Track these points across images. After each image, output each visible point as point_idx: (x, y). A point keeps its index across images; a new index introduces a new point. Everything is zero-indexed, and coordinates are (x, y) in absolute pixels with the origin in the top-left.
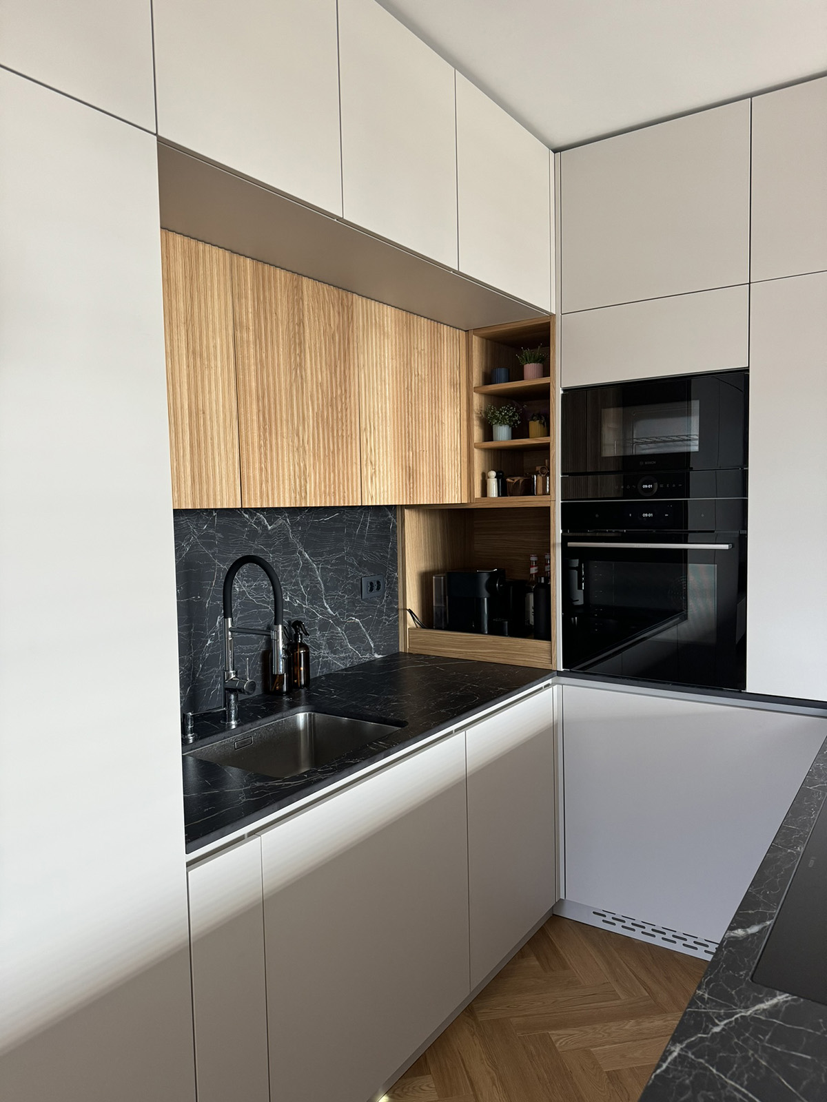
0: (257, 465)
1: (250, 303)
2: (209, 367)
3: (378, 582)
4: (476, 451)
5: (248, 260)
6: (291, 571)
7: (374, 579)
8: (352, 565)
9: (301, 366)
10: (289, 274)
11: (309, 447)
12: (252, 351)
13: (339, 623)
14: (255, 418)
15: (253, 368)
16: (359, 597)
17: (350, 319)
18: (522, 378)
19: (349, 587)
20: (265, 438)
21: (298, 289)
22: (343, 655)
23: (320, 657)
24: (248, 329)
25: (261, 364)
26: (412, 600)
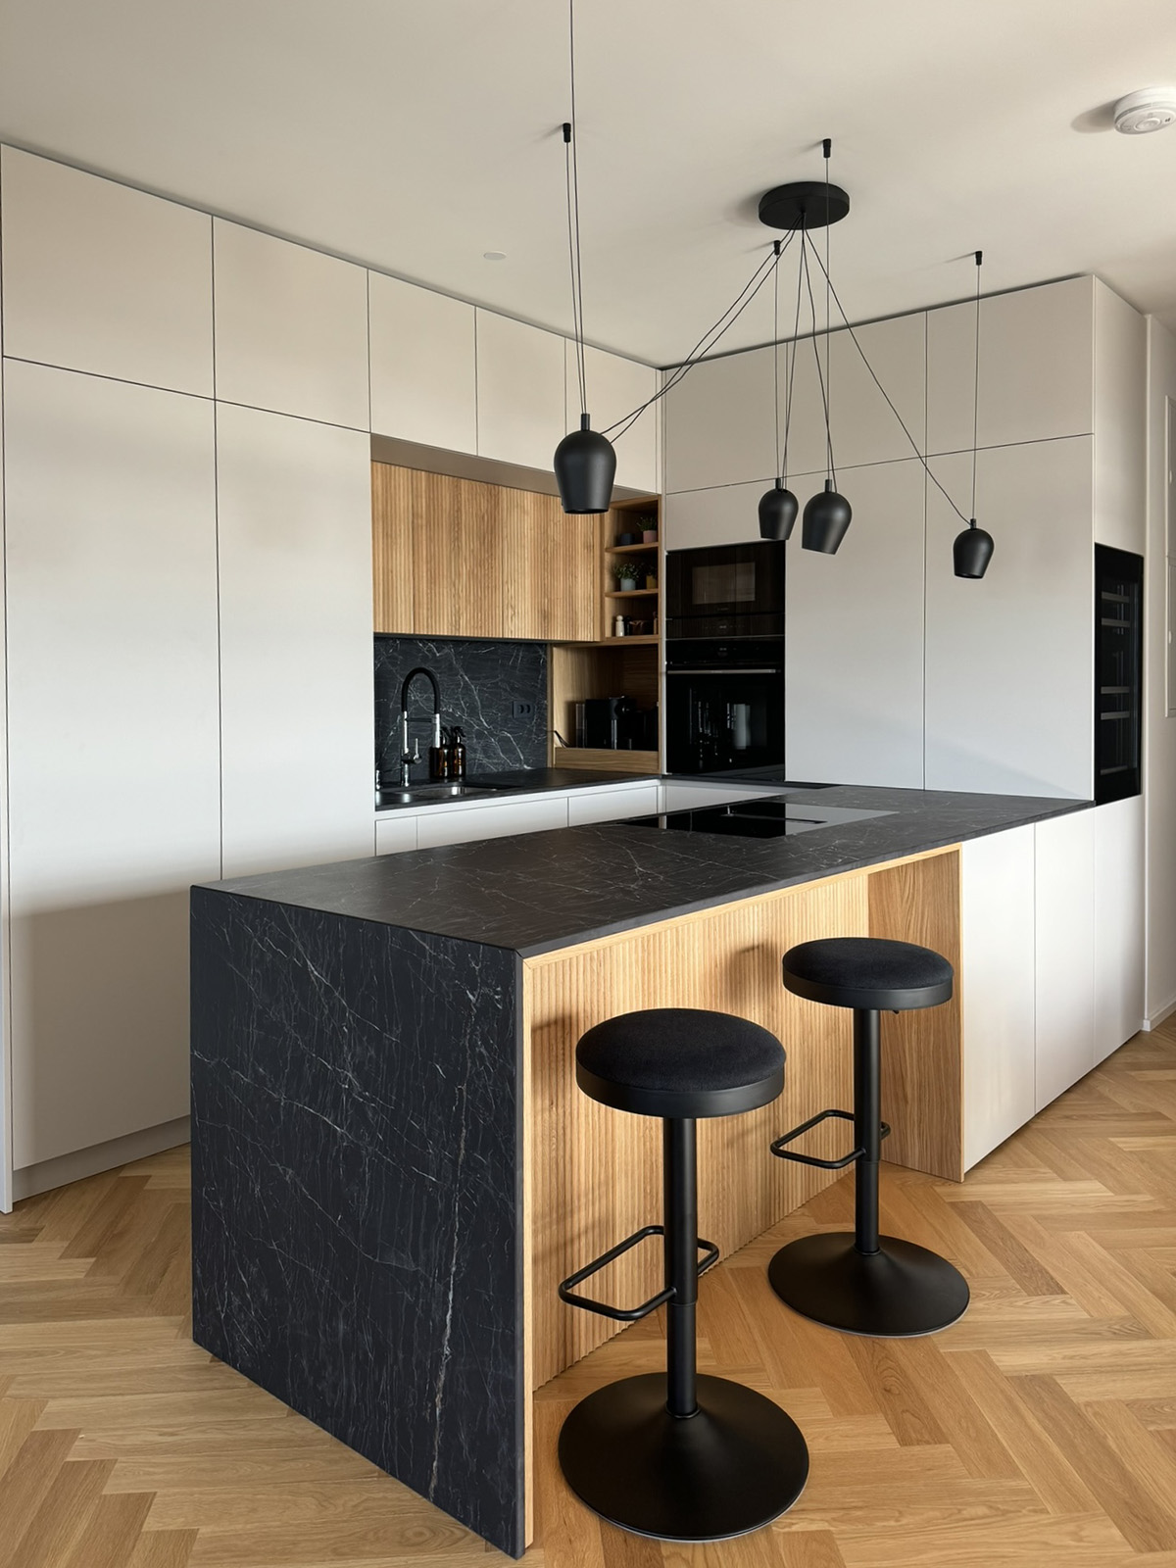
0: (425, 606)
1: (424, 500)
2: (396, 543)
3: (528, 706)
4: (607, 600)
5: (423, 473)
6: (453, 689)
7: (525, 702)
8: (505, 690)
9: (458, 539)
10: (451, 478)
11: (463, 595)
12: (424, 531)
13: (493, 735)
14: (425, 574)
15: (424, 542)
16: (510, 716)
17: (497, 504)
18: (641, 542)
19: (503, 708)
20: (431, 589)
21: (457, 487)
22: (496, 761)
23: (475, 759)
24: (422, 517)
25: (430, 539)
26: (559, 723)
